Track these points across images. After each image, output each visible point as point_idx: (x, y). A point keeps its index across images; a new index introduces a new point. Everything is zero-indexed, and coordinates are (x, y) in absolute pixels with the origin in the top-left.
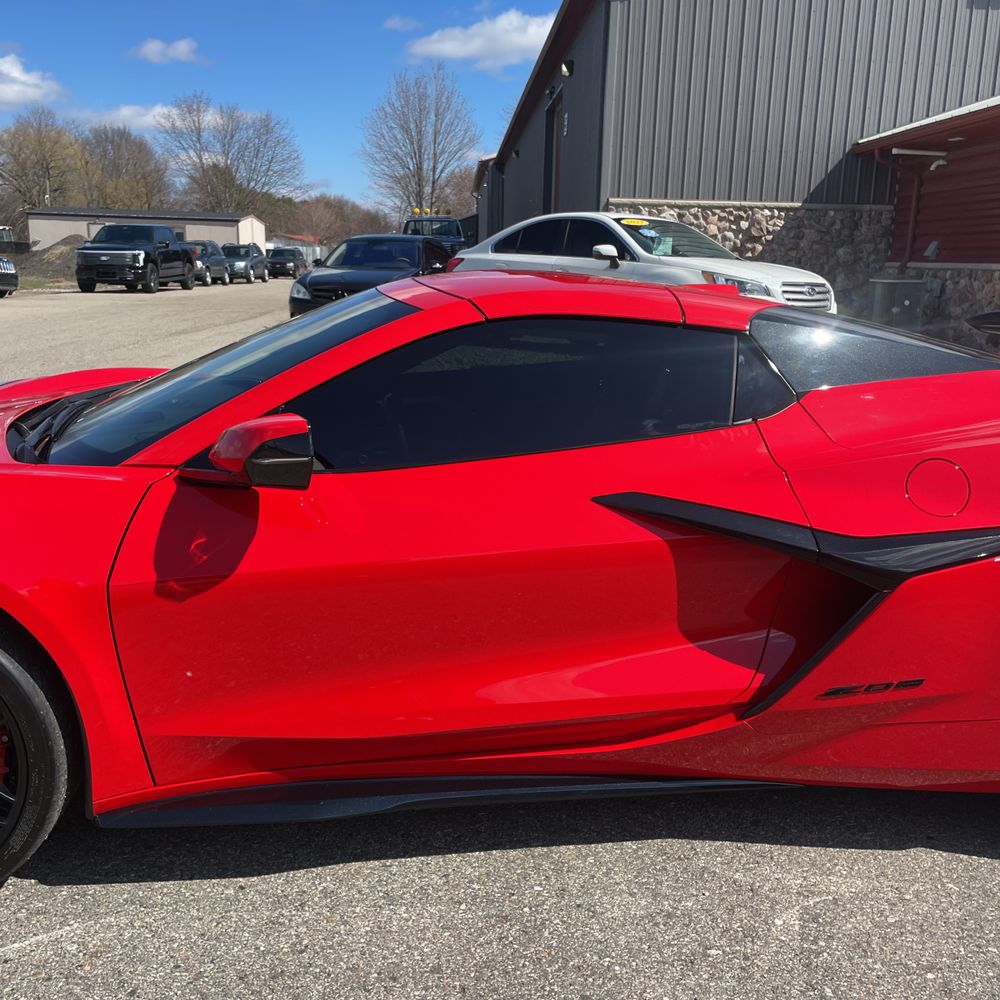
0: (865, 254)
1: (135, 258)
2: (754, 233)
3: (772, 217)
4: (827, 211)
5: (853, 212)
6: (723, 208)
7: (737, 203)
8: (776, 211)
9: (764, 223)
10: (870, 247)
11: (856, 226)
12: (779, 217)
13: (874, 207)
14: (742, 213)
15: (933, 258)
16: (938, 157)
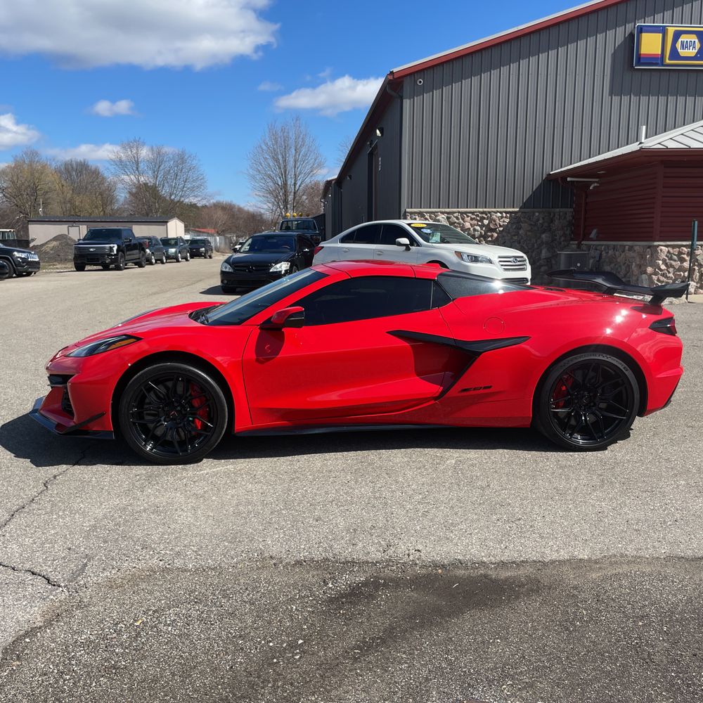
0: (558, 237)
1: (111, 249)
2: (492, 226)
3: (502, 217)
4: (534, 213)
5: (550, 213)
6: (473, 213)
7: (481, 210)
8: (504, 215)
9: (498, 221)
10: (560, 233)
11: (552, 221)
12: (506, 217)
13: (562, 210)
14: (484, 215)
15: (595, 239)
16: (594, 182)
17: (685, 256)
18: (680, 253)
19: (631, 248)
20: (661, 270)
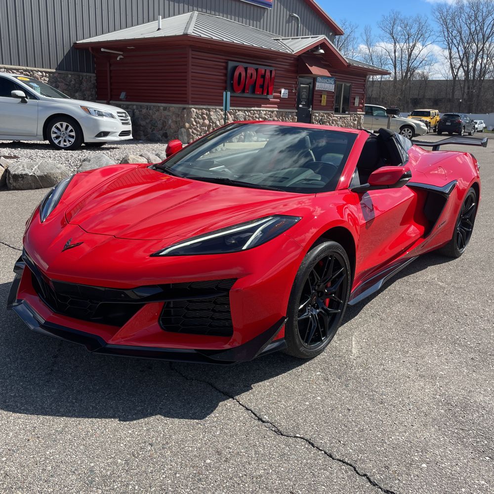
3: (43, 76)
4: (67, 74)
5: (79, 76)
6: (18, 70)
7: (24, 68)
8: (44, 74)
9: (40, 78)
11: (81, 83)
12: (46, 76)
13: (88, 74)
14: (28, 73)
15: (124, 100)
16: (120, 55)
17: (205, 116)
18: (203, 114)
19: (165, 109)
20: (194, 125)
